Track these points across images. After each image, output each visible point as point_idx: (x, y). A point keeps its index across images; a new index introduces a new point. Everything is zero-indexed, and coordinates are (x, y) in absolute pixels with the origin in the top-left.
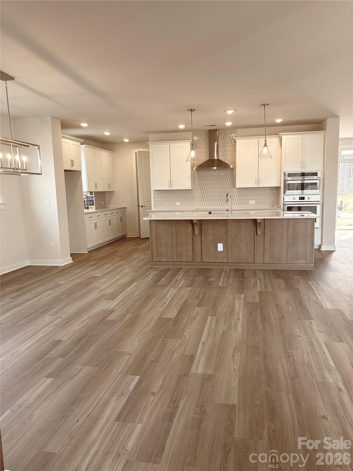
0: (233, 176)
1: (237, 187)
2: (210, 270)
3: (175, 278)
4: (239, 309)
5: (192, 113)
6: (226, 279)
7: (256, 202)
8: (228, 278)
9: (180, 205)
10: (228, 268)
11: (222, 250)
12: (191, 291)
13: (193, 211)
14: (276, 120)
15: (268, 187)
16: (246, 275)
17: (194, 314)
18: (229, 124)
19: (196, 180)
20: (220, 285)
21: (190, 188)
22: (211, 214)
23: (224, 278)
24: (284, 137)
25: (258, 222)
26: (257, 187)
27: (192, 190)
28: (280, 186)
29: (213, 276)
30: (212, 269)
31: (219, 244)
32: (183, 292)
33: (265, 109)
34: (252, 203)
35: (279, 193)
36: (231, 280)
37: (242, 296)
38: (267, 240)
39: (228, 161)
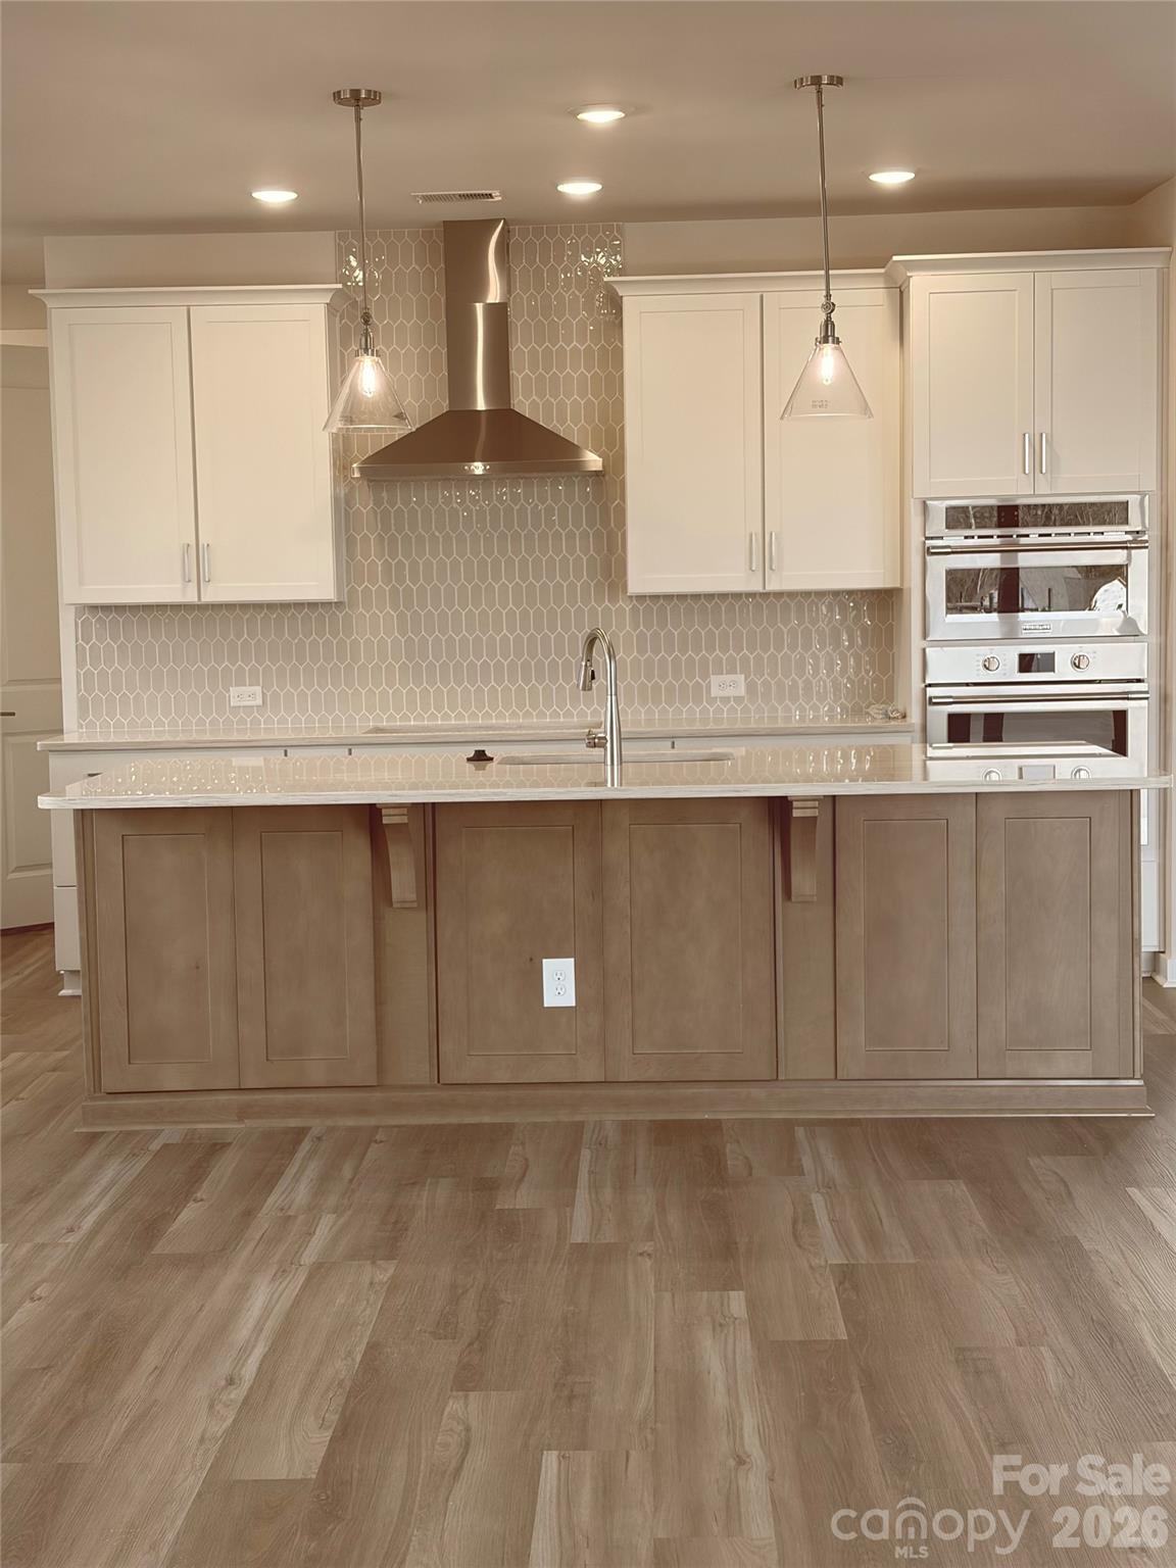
0: (605, 522)
1: (634, 588)
2: (497, 1136)
3: (271, 1200)
4: (732, 1391)
5: (358, 119)
6: (608, 1194)
7: (751, 688)
8: (622, 1186)
9: (259, 701)
10: (611, 1118)
11: (569, 1000)
12: (393, 1287)
13: (351, 747)
14: (873, 177)
15: (821, 594)
16: (733, 1163)
17: (446, 1445)
18: (580, 190)
19: (366, 539)
20: (580, 1233)
21: (326, 592)
22: (489, 765)
23: (595, 1187)
24: (921, 284)
25: (796, 813)
26: (761, 590)
27: (339, 604)
28: (898, 585)
29: (521, 1180)
30: (509, 1128)
31: (549, 965)
32: (341, 1299)
33: (820, 105)
34: (722, 694)
35: (890, 629)
36: (644, 1201)
37: (737, 1302)
38: (854, 928)
39: (569, 428)
